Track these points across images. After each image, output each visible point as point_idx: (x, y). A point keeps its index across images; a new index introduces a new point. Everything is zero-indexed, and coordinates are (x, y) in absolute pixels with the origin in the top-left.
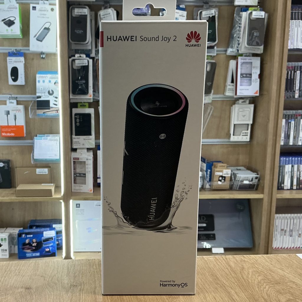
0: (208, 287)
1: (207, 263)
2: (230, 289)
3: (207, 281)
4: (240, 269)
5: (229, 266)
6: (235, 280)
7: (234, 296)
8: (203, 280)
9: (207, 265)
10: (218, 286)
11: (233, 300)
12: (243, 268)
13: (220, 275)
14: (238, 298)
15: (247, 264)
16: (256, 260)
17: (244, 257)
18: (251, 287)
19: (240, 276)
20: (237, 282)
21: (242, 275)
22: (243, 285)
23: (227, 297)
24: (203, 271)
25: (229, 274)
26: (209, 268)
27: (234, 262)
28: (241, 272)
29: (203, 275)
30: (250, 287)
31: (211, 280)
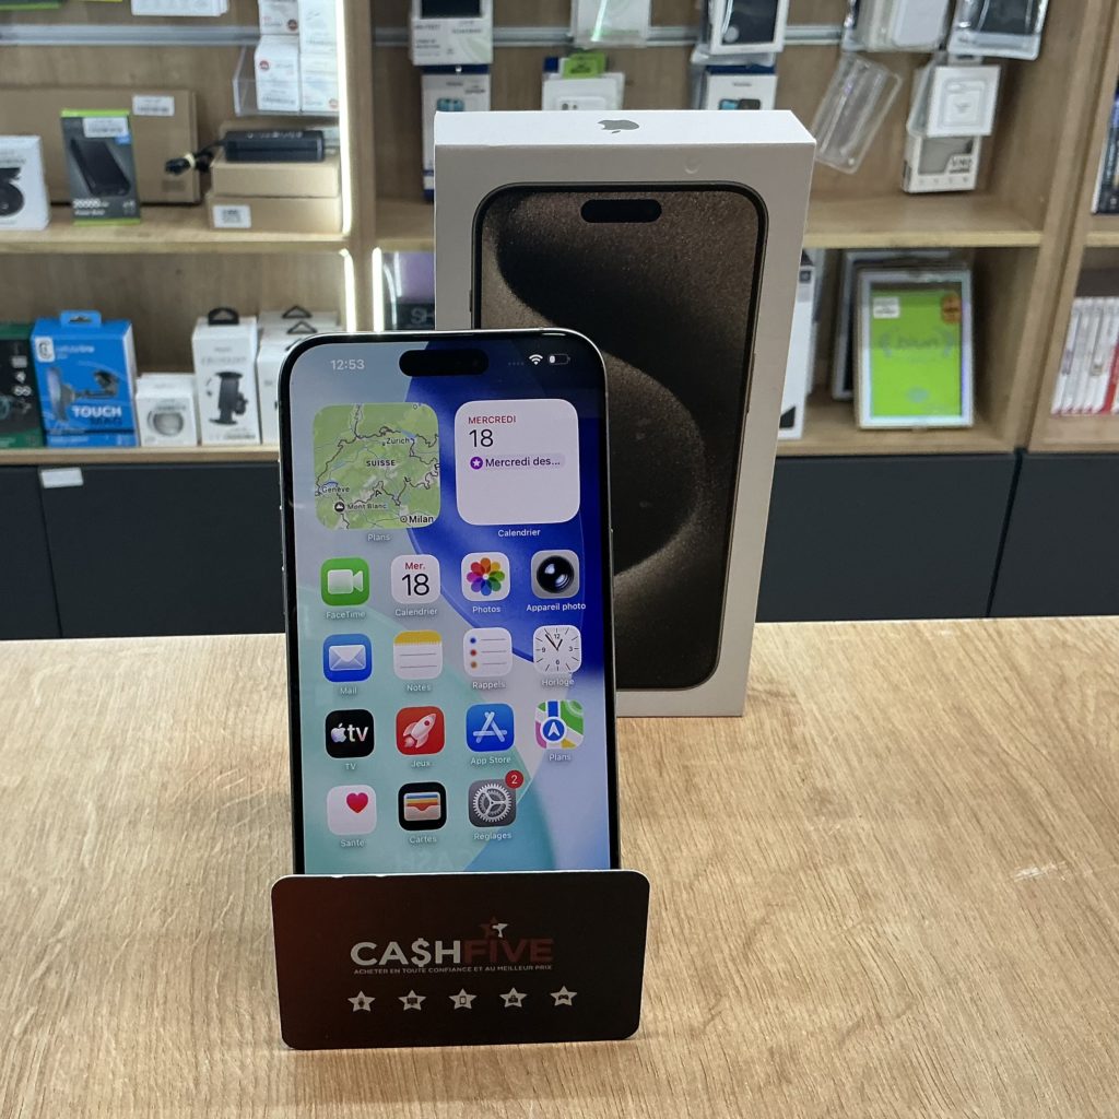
0: (948, 768)
1: (933, 652)
2: (1025, 774)
3: (941, 738)
4: (1054, 682)
8: (926, 734)
9: (933, 665)
10: (983, 762)
12: (1063, 681)
13: (986, 711)
15: (1074, 659)
16: (1105, 643)
17: (1060, 624)
18: (1098, 766)
20: (1049, 742)
21: (1061, 711)
22: (1068, 760)
24: (922, 693)
26: (943, 675)
27: (1028, 647)
28: (1056, 699)
30: (1095, 769)
31: (954, 732)
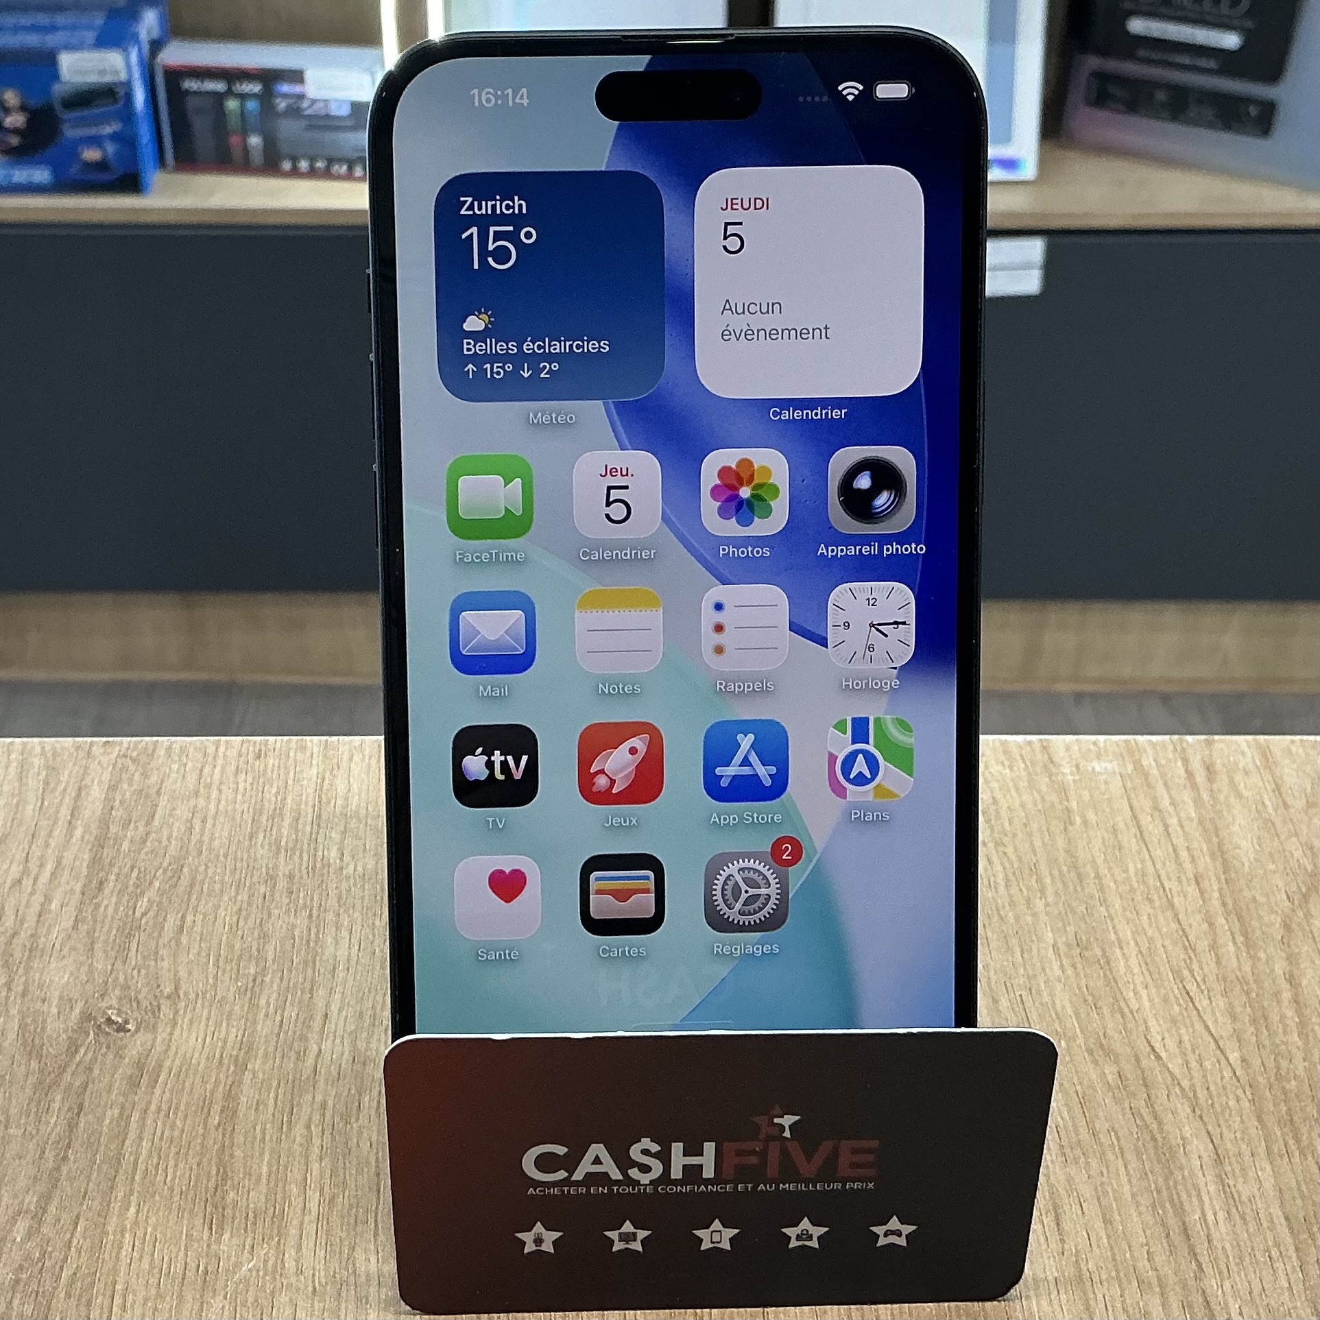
5: (1221, 853)
6: (1234, 1018)
7: (1199, 1196)
11: (1188, 1238)
14: (1221, 1215)
19: (1279, 971)
23: (1144, 1201)
25: (1203, 945)
29: (1014, 941)
